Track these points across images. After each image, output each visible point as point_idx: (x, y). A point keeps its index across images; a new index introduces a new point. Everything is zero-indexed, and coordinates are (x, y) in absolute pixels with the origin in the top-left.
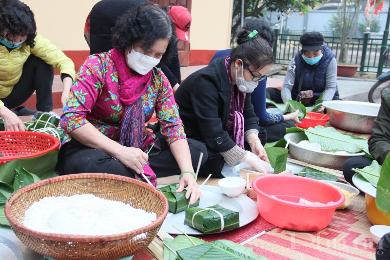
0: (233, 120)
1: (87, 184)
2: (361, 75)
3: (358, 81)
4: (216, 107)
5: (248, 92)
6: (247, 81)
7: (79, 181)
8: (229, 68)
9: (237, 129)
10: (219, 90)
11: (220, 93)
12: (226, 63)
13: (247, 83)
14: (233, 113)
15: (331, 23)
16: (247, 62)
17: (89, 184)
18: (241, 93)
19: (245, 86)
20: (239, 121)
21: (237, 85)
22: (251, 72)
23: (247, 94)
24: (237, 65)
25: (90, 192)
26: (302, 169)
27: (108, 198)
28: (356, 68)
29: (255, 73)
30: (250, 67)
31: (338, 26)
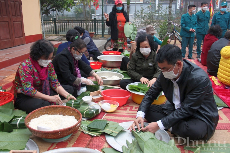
0: (76, 71)
1: (43, 111)
2: (96, 36)
3: (96, 40)
4: (68, 66)
5: (79, 59)
6: (78, 55)
7: (41, 111)
8: (70, 51)
9: (78, 74)
10: (69, 60)
11: (70, 61)
12: (69, 49)
13: (78, 56)
14: (75, 68)
15: (74, 11)
16: (76, 48)
17: (44, 111)
18: (76, 60)
19: (77, 57)
20: (78, 71)
21: (74, 57)
22: (79, 51)
23: (79, 60)
24: (73, 50)
25: (45, 114)
26: (104, 87)
27: (52, 114)
28: (93, 33)
29: (80, 52)
30: (78, 50)
31: (78, 12)
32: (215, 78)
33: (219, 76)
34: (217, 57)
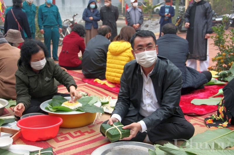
32: (101, 81)
33: (109, 77)
34: (99, 55)
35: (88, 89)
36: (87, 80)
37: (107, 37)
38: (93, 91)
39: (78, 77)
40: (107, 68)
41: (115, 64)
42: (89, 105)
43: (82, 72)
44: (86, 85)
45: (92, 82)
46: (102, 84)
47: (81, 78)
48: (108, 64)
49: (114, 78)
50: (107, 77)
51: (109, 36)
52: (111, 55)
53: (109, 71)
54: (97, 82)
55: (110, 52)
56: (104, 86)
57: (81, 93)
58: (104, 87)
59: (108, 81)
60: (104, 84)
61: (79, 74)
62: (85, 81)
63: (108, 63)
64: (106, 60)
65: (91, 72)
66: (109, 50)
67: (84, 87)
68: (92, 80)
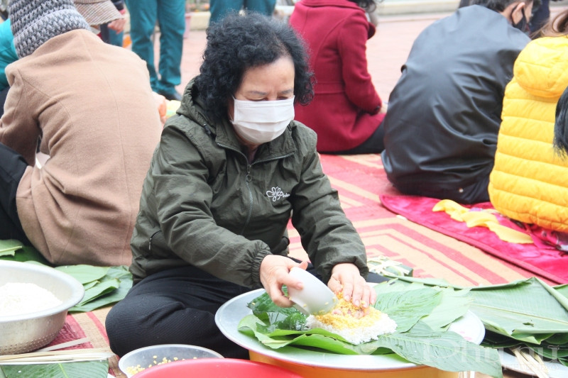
32: (466, 210)
33: (505, 195)
34: (470, 95)
35: (411, 246)
36: (403, 204)
37: (511, 17)
38: (431, 256)
39: (363, 187)
40: (499, 156)
41: (540, 140)
42: (428, 327)
43: (382, 167)
44: (397, 227)
45: (423, 213)
46: (471, 224)
47: (374, 192)
48: (503, 139)
49: (531, 203)
50: (497, 197)
51: (518, 17)
52: (526, 98)
53: (507, 171)
54: (448, 217)
55: (522, 84)
56: (482, 235)
57: (384, 264)
58: (479, 240)
59: (498, 215)
60: (483, 228)
61: (368, 171)
62: (393, 207)
63: (506, 133)
64: (500, 121)
65: (424, 164)
66: (515, 72)
67: (390, 235)
68: (426, 202)
